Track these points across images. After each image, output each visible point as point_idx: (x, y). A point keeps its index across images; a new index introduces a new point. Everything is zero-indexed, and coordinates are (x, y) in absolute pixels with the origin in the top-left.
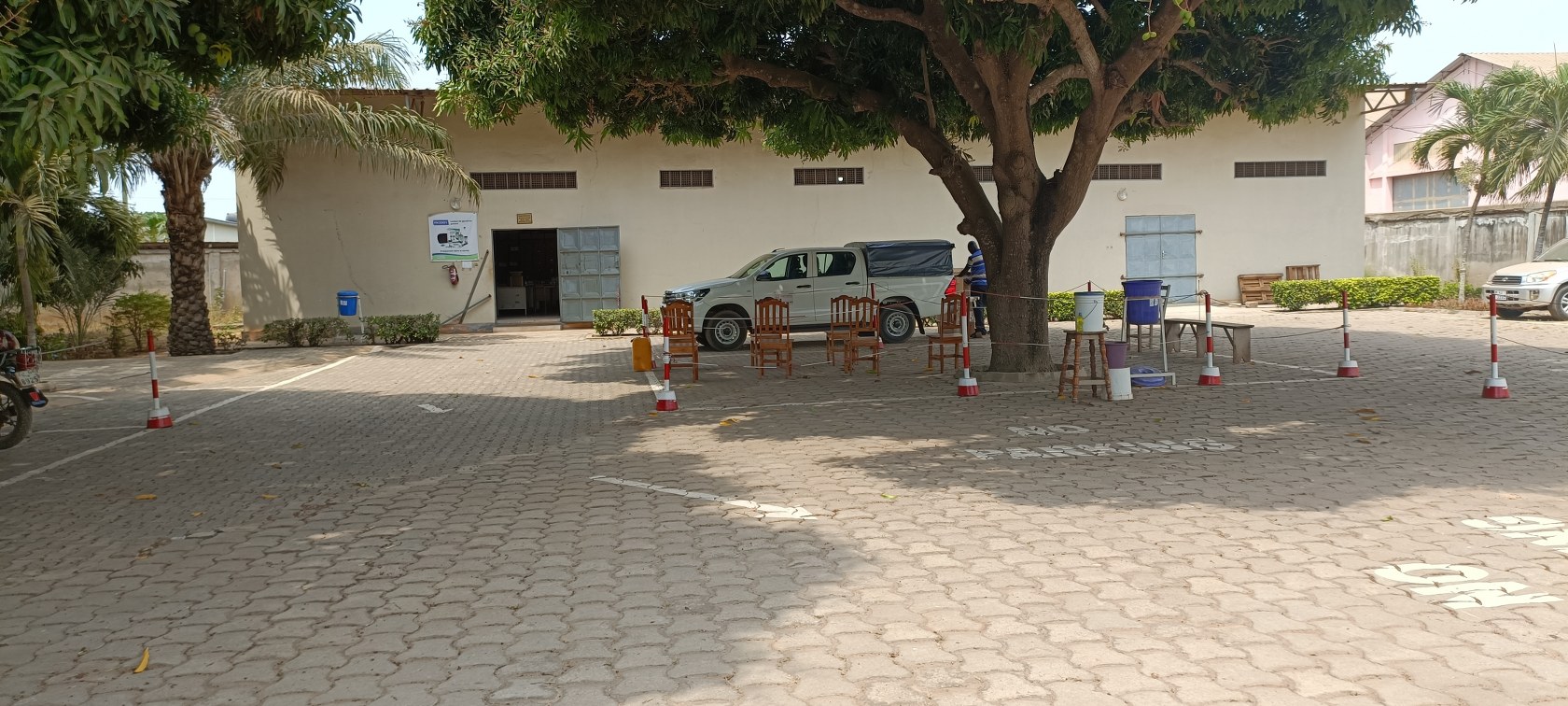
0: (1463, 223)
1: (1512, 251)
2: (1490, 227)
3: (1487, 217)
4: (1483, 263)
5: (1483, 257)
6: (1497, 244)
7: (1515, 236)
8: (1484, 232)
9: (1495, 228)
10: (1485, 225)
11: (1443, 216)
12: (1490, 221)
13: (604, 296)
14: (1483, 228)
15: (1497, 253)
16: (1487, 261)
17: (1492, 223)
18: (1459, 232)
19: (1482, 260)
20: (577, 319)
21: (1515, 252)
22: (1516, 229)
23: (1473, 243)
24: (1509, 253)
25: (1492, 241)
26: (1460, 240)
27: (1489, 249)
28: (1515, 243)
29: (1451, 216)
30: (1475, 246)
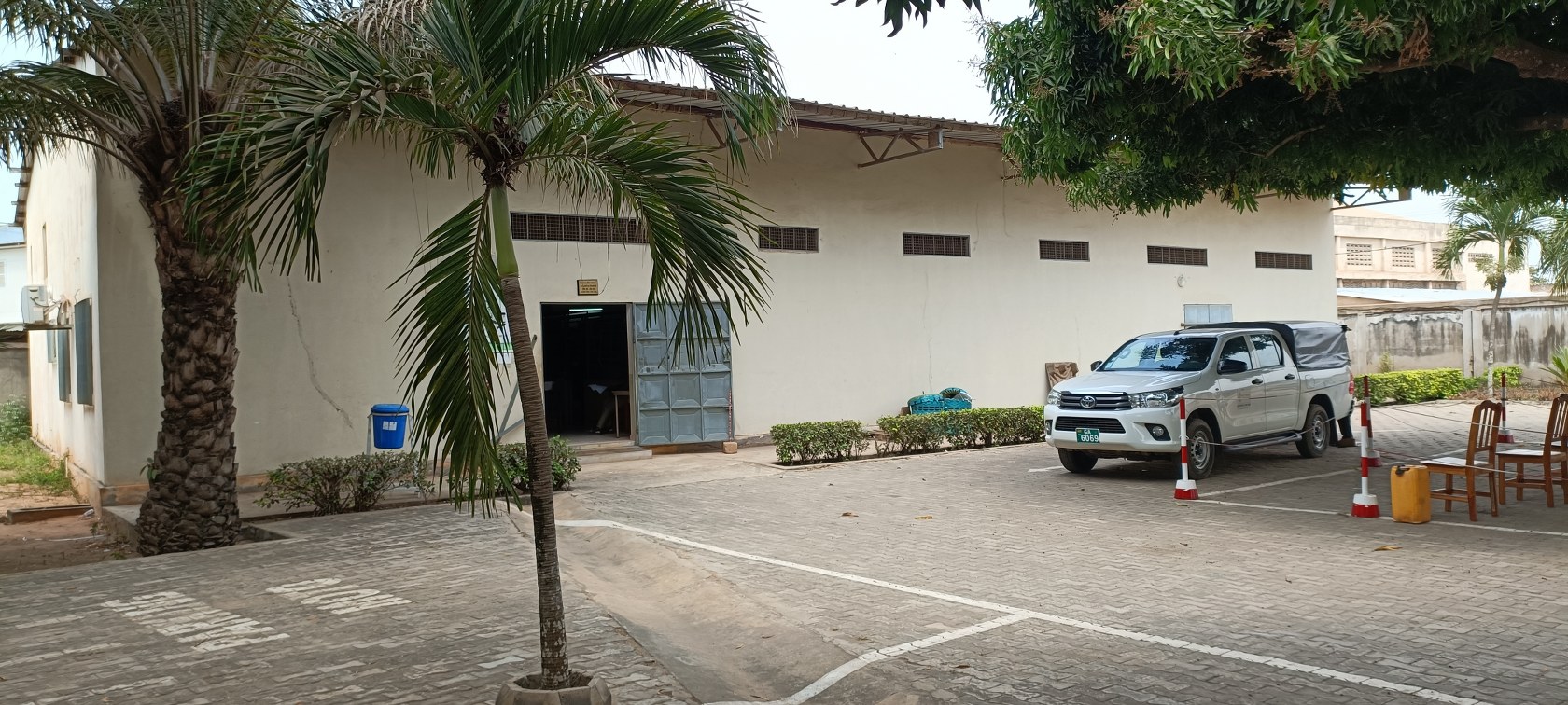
0: (1376, 319)
1: (1443, 345)
2: (1413, 324)
3: (1407, 313)
4: (1405, 357)
5: (1406, 350)
6: (1423, 339)
7: (1446, 332)
8: (1404, 329)
9: (1419, 324)
10: (1405, 321)
11: (1348, 313)
12: (1412, 317)
13: (705, 405)
14: (1403, 325)
15: (1424, 348)
16: (1411, 355)
17: (1414, 320)
18: (1372, 329)
19: (1404, 354)
20: (663, 440)
21: (1447, 347)
22: (1446, 325)
23: (1390, 338)
24: (1440, 347)
25: (1416, 336)
26: (1372, 335)
27: (1412, 343)
28: (1446, 339)
29: (1359, 313)
30: (1394, 342)
